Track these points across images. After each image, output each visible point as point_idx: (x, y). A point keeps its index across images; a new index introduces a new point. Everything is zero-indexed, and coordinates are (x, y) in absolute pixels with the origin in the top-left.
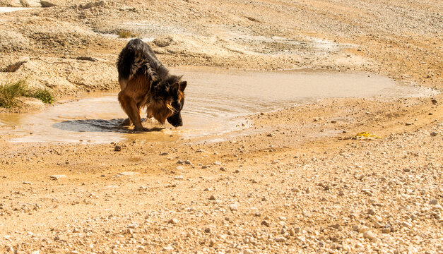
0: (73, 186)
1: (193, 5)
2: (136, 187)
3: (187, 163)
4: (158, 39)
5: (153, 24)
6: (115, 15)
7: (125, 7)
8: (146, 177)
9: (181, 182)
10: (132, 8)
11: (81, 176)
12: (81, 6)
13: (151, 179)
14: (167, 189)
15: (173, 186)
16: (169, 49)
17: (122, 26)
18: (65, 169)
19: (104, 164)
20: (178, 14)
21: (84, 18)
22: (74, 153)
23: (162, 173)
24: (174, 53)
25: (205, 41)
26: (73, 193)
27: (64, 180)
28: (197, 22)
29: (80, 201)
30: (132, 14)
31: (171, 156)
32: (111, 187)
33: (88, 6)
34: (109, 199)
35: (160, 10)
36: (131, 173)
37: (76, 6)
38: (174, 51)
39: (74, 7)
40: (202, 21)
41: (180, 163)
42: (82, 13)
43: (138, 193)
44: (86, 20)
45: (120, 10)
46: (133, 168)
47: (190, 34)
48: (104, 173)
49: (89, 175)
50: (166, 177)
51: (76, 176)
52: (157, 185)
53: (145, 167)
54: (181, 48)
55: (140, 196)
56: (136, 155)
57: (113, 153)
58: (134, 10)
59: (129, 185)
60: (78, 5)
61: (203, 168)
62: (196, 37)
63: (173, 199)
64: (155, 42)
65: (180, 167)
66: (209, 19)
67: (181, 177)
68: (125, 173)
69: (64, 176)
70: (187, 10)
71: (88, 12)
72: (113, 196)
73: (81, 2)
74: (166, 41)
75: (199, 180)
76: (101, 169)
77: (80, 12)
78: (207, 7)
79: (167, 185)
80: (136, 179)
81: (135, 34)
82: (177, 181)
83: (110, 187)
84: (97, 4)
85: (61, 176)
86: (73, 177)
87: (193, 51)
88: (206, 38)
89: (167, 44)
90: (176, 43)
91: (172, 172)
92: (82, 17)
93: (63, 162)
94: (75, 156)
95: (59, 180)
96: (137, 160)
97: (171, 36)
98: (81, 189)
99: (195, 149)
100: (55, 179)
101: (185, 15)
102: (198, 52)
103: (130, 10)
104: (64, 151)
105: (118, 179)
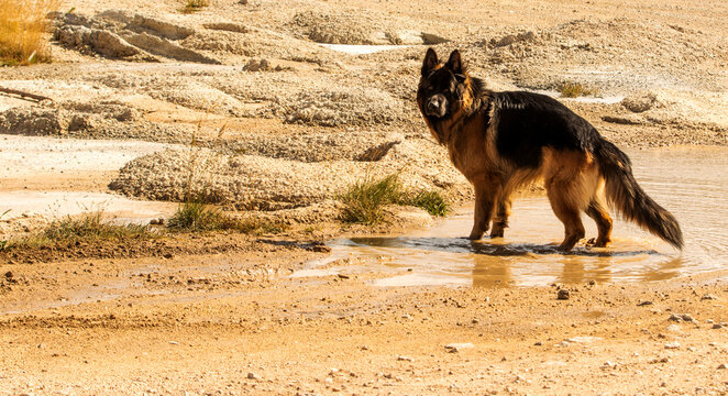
0: (486, 362)
1: (690, 37)
2: (597, 363)
3: (686, 319)
4: (631, 99)
5: (622, 71)
6: (553, 57)
7: (571, 42)
8: (613, 345)
9: (677, 353)
10: (583, 43)
11: (500, 345)
12: (493, 42)
13: (624, 349)
14: (652, 366)
15: (663, 361)
16: (651, 116)
17: (566, 77)
18: (470, 332)
19: (539, 323)
20: (665, 54)
21: (500, 62)
22: (486, 304)
23: (644, 338)
24: (660, 123)
25: (712, 100)
26: (485, 376)
27: (470, 352)
28: (699, 66)
29: (499, 390)
30: (583, 53)
31: (658, 307)
32: (554, 363)
33: (506, 42)
34: (550, 385)
35: (633, 46)
36: (588, 339)
37: (484, 42)
38: (659, 118)
39: (481, 44)
40: (708, 65)
41: (673, 319)
42: (496, 55)
43: (601, 374)
44: (503, 67)
45: (563, 47)
46: (591, 329)
47: (687, 89)
48: (540, 339)
49: (513, 343)
50: (649, 345)
51: (492, 346)
52: (634, 360)
53: (612, 328)
54: (671, 114)
55: (604, 380)
56: (597, 307)
57: (554, 303)
58: (586, 47)
59: (586, 359)
60: (488, 40)
61: (715, 327)
62: (697, 92)
63: (663, 385)
64: (625, 104)
65: (674, 327)
66: (720, 61)
67: (677, 344)
68: (577, 339)
69: (469, 345)
70: (681, 46)
71: (506, 52)
72: (557, 380)
73: (493, 35)
74: (645, 101)
75: (709, 349)
76: (535, 331)
77: (492, 52)
78: (716, 40)
79: (651, 359)
80: (598, 349)
81: (589, 89)
82: (670, 352)
83: (550, 363)
84: (521, 38)
85: (464, 345)
86: (485, 346)
87: (693, 119)
88: (716, 95)
89: (647, 108)
90: (662, 106)
91: (660, 336)
92: (496, 60)
93: (468, 320)
94: (489, 309)
95: (461, 354)
96: (598, 314)
97: (654, 92)
98: (500, 369)
99: (700, 293)
100: (453, 351)
101: (677, 54)
102: (703, 121)
103: (580, 47)
104: (469, 300)
105: (564, 349)
